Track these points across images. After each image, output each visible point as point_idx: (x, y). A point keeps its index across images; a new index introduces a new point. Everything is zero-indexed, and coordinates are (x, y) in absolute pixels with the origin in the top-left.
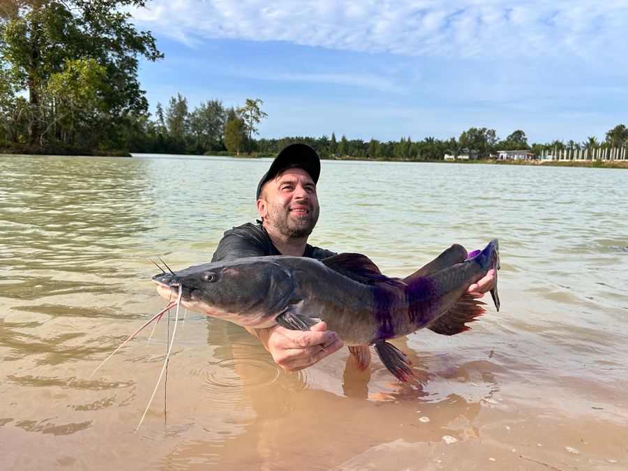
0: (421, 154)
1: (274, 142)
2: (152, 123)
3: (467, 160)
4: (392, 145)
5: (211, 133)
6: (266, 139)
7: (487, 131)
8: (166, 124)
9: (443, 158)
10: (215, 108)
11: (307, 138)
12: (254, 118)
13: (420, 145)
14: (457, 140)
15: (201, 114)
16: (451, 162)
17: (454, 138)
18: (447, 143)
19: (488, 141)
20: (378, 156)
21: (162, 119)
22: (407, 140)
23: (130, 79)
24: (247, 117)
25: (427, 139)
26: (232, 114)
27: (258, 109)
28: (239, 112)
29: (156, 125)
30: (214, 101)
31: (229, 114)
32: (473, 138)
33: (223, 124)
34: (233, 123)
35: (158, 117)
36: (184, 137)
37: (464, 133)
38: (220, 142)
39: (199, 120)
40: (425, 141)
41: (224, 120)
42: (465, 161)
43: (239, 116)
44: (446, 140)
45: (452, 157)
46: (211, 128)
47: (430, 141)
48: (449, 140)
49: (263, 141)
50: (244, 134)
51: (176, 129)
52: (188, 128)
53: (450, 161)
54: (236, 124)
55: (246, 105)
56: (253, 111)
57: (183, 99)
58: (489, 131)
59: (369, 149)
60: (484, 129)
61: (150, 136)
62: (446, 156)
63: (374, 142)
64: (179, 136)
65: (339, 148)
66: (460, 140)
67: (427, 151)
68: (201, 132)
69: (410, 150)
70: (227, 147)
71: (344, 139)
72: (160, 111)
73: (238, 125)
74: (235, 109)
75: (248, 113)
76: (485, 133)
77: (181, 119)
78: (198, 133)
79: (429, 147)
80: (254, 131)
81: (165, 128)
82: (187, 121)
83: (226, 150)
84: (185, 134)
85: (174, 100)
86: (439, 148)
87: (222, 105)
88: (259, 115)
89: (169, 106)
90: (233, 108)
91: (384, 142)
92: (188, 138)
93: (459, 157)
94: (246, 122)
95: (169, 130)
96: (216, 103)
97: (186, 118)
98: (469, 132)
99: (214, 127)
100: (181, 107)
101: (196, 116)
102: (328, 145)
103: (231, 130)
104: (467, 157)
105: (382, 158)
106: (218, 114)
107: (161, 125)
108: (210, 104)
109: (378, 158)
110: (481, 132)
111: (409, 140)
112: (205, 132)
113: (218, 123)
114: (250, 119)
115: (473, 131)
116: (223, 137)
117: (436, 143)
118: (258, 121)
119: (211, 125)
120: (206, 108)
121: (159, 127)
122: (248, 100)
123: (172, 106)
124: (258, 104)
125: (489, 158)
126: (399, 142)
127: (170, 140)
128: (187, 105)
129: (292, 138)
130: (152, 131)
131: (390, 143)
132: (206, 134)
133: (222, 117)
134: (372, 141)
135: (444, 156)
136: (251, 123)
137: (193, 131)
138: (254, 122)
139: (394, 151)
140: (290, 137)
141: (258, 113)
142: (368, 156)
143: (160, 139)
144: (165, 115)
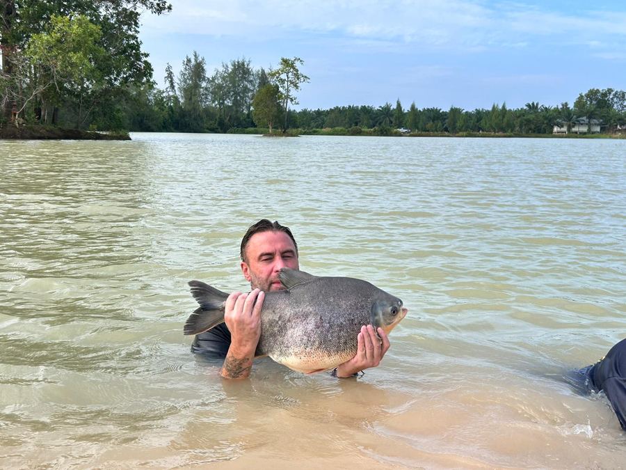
0: (521, 127)
1: (319, 113)
2: (160, 92)
3: (585, 133)
4: (479, 115)
5: (236, 103)
6: (309, 110)
7: (614, 92)
8: (178, 93)
9: (552, 132)
10: (241, 70)
11: (364, 108)
12: (292, 83)
13: (520, 114)
14: (571, 106)
15: (224, 78)
16: (562, 137)
17: (566, 103)
18: (556, 110)
19: (615, 107)
20: (460, 130)
21: (172, 86)
22: (500, 107)
23: (129, 37)
24: (283, 81)
25: (528, 105)
26: (263, 77)
27: (297, 71)
28: (273, 75)
29: (164, 95)
30: (240, 61)
31: (260, 78)
32: (594, 102)
33: (253, 91)
34: (263, 90)
35: (168, 84)
36: (201, 109)
37: (581, 96)
38: (248, 115)
39: (220, 87)
40: (525, 108)
41: (254, 86)
42: (583, 135)
43: (273, 81)
44: (556, 106)
45: (565, 129)
46: (236, 97)
47: (532, 107)
48: (560, 107)
49: (305, 113)
50: (279, 104)
51: (191, 99)
52: (206, 98)
53: (560, 136)
54: (268, 91)
55: (280, 67)
56: (290, 74)
57: (200, 59)
58: (616, 93)
59: (447, 121)
60: (610, 91)
61: (156, 109)
62: (556, 129)
63: (455, 112)
64: (194, 109)
65: (406, 119)
66: (575, 107)
67: (529, 121)
68: (223, 103)
69: (505, 120)
70: (256, 123)
71: (413, 107)
72: (170, 76)
73: (270, 93)
74: (267, 71)
75: (283, 76)
76: (611, 97)
77: (197, 86)
78: (220, 104)
79: (531, 117)
80: (292, 100)
81: (176, 98)
82: (206, 89)
83: (256, 126)
84: (203, 106)
85: (189, 61)
86: (545, 118)
87: (251, 66)
88: (298, 79)
89: (182, 69)
90: (263, 71)
91: (470, 111)
92: (207, 110)
93: (574, 129)
94: (281, 89)
95: (182, 101)
96: (243, 64)
97: (204, 84)
98: (587, 96)
99: (239, 94)
100: (197, 70)
101: (216, 81)
102: (392, 115)
103: (261, 100)
104: (584, 129)
105: (465, 133)
106: (245, 78)
107: (171, 94)
108: (234, 65)
109: (461, 133)
110: (604, 95)
111: (504, 107)
112: (228, 103)
113: (246, 90)
114: (286, 85)
115: (593, 94)
116: (252, 108)
117: (542, 110)
118: (297, 87)
119: (236, 94)
120: (230, 70)
121: (169, 98)
122: (283, 60)
123: (186, 69)
124: (297, 64)
125: (617, 131)
126: (490, 109)
127: (183, 114)
128: (205, 67)
129: (344, 107)
130: (160, 102)
131: (478, 112)
132: (230, 104)
133: (251, 81)
134: (452, 109)
135: (552, 127)
136: (288, 91)
137: (214, 102)
138: (292, 89)
139: (483, 122)
140: (340, 106)
141: (297, 76)
142: (446, 130)
143: (170, 112)
144: (176, 80)
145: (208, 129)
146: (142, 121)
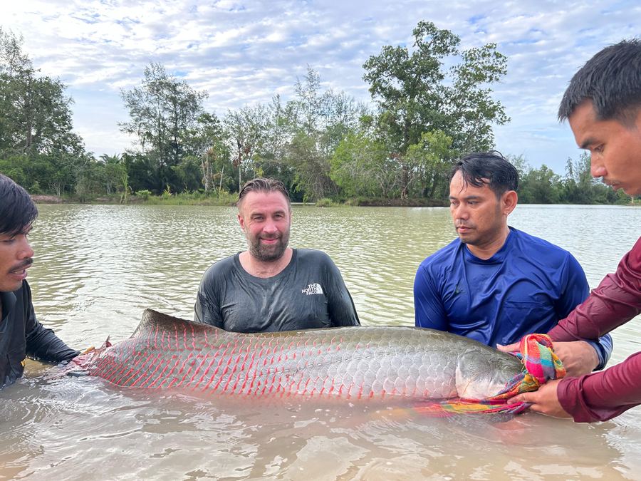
2: (559, 177)
8: (575, 177)
21: (571, 172)
29: (564, 178)
35: (568, 171)
36: (592, 188)
51: (584, 180)
61: (556, 188)
64: (586, 187)
72: (570, 165)
81: (573, 181)
84: (594, 184)
89: (579, 160)
92: (596, 188)
95: (577, 182)
107: (570, 177)
121: (567, 180)
127: (577, 191)
130: (558, 184)
143: (567, 190)
144: (573, 168)
145: (597, 201)
146: (543, 196)
